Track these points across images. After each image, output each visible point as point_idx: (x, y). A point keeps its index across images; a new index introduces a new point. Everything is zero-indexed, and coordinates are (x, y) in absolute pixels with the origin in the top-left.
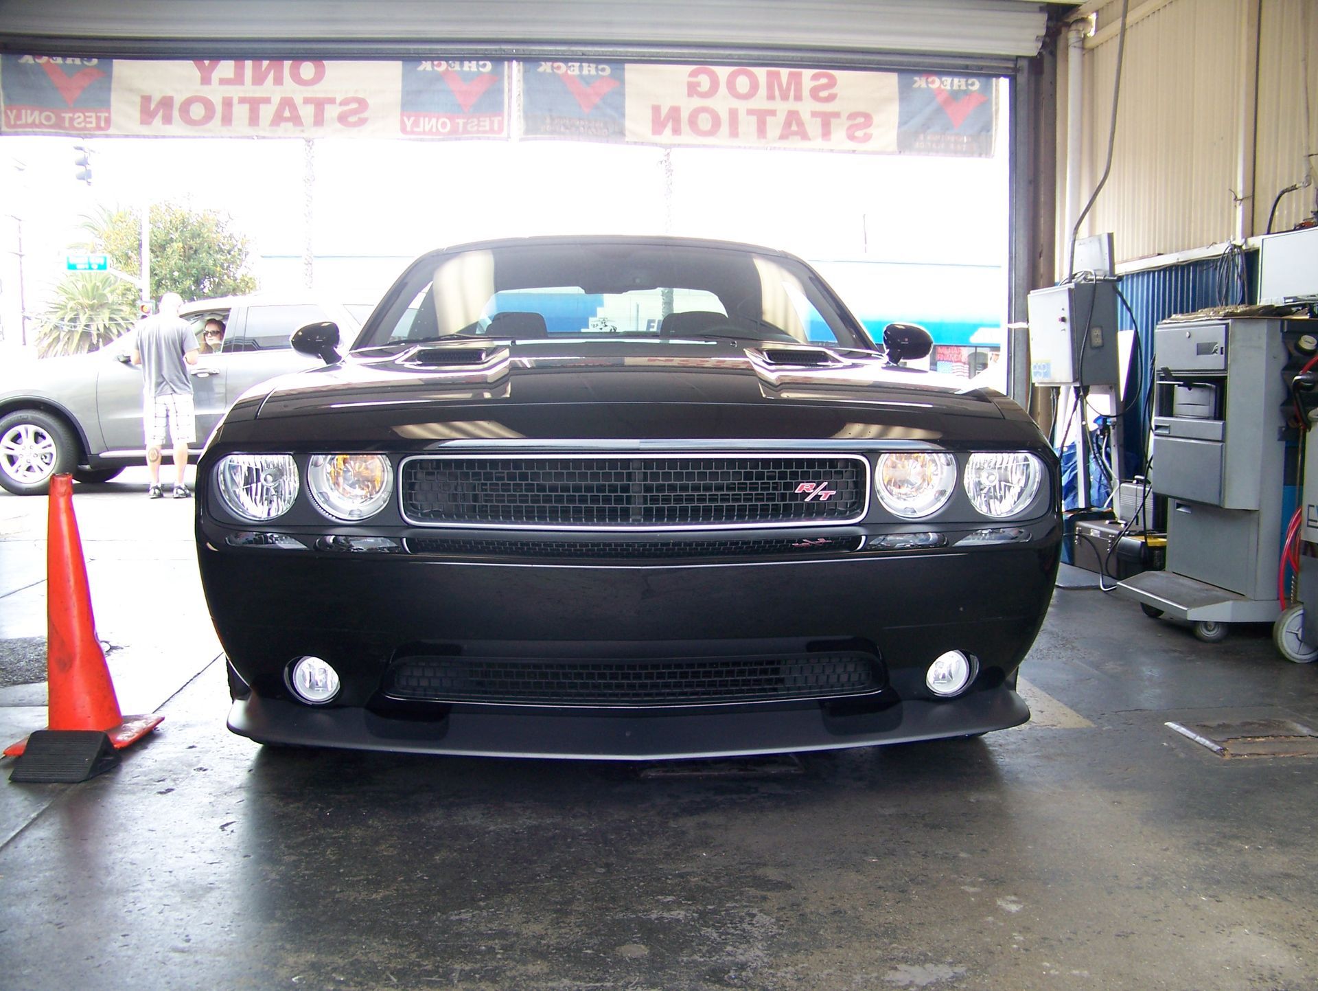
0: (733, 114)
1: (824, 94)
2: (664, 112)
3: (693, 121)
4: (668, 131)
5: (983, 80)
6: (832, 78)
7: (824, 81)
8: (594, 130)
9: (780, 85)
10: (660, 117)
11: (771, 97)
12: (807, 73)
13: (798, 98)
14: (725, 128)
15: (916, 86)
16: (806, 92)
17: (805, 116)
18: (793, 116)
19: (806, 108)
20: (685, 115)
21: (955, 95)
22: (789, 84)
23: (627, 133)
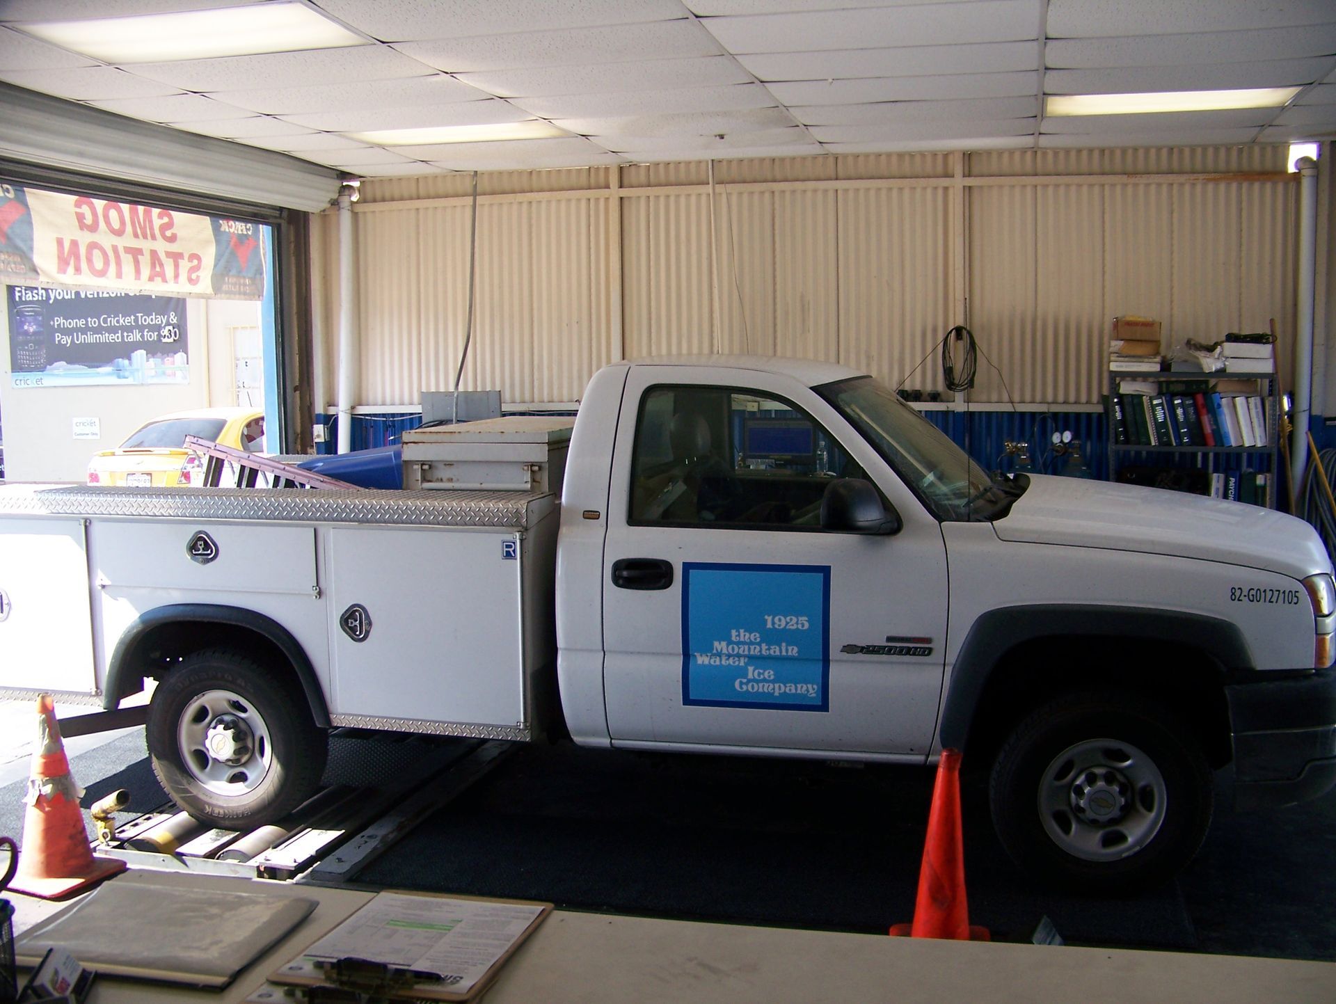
0: (115, 249)
1: (168, 233)
2: (67, 245)
3: (89, 260)
4: (71, 269)
5: (254, 225)
6: (170, 217)
7: (166, 220)
8: (13, 266)
9: (139, 222)
10: (64, 253)
11: (136, 236)
12: (156, 212)
13: (154, 237)
14: (112, 268)
15: (222, 229)
16: (157, 232)
17: (162, 256)
18: (154, 254)
19: (161, 246)
20: (83, 251)
21: (242, 239)
22: (144, 221)
23: (39, 271)
